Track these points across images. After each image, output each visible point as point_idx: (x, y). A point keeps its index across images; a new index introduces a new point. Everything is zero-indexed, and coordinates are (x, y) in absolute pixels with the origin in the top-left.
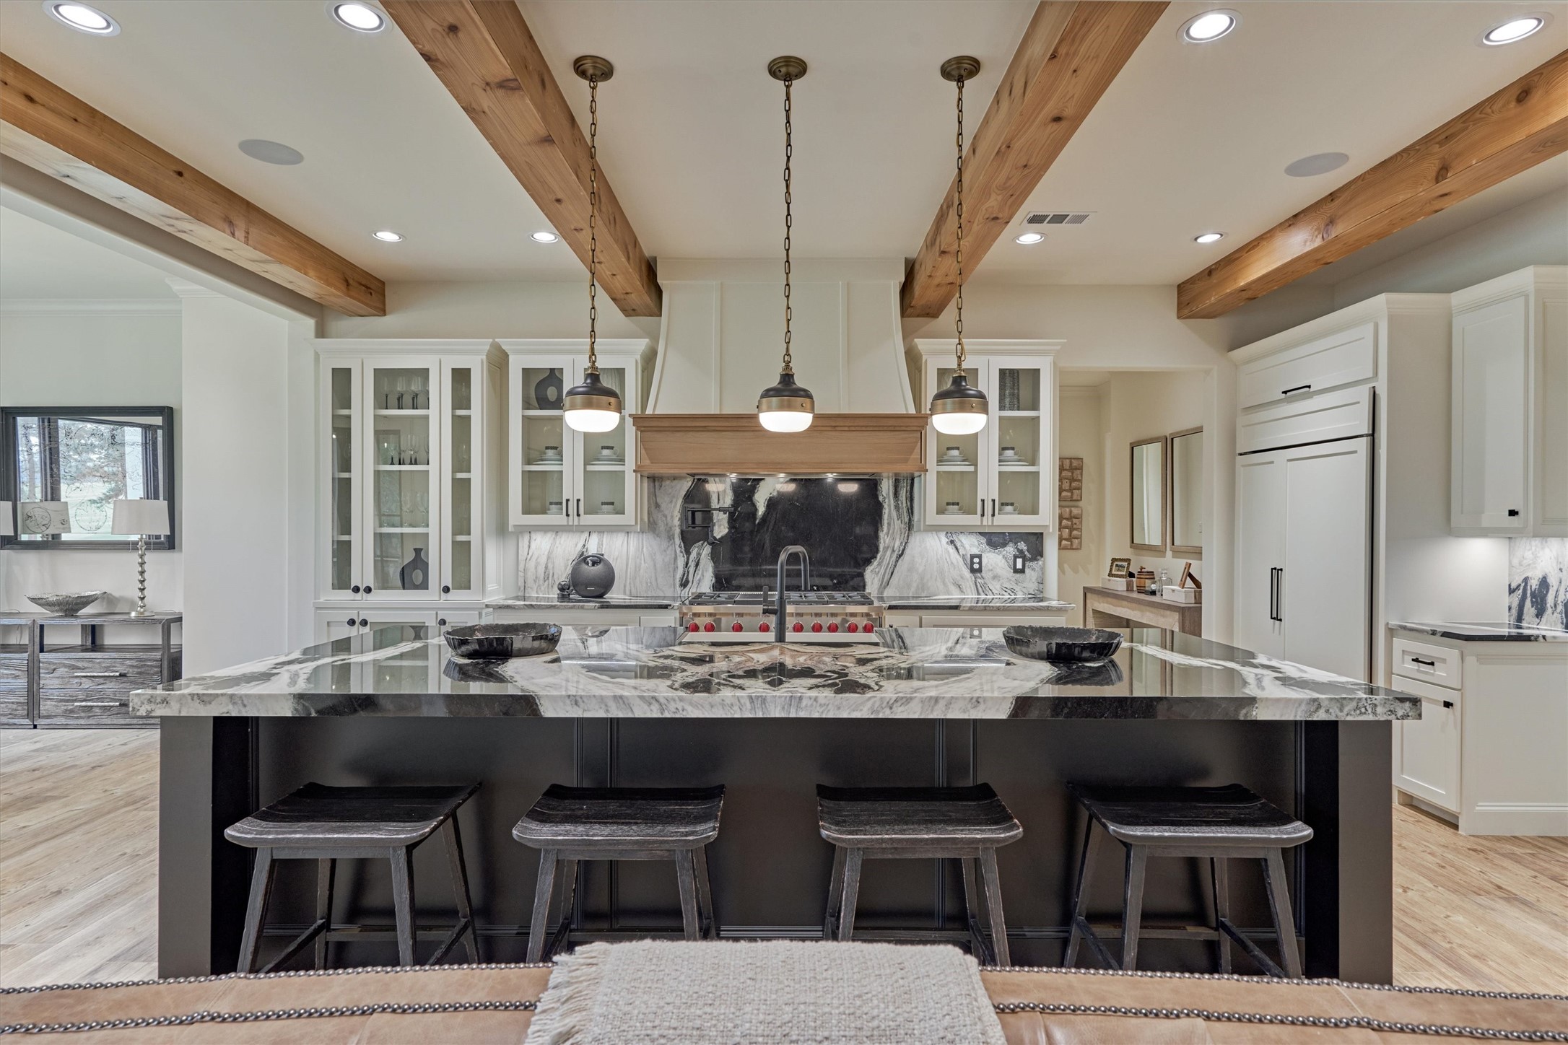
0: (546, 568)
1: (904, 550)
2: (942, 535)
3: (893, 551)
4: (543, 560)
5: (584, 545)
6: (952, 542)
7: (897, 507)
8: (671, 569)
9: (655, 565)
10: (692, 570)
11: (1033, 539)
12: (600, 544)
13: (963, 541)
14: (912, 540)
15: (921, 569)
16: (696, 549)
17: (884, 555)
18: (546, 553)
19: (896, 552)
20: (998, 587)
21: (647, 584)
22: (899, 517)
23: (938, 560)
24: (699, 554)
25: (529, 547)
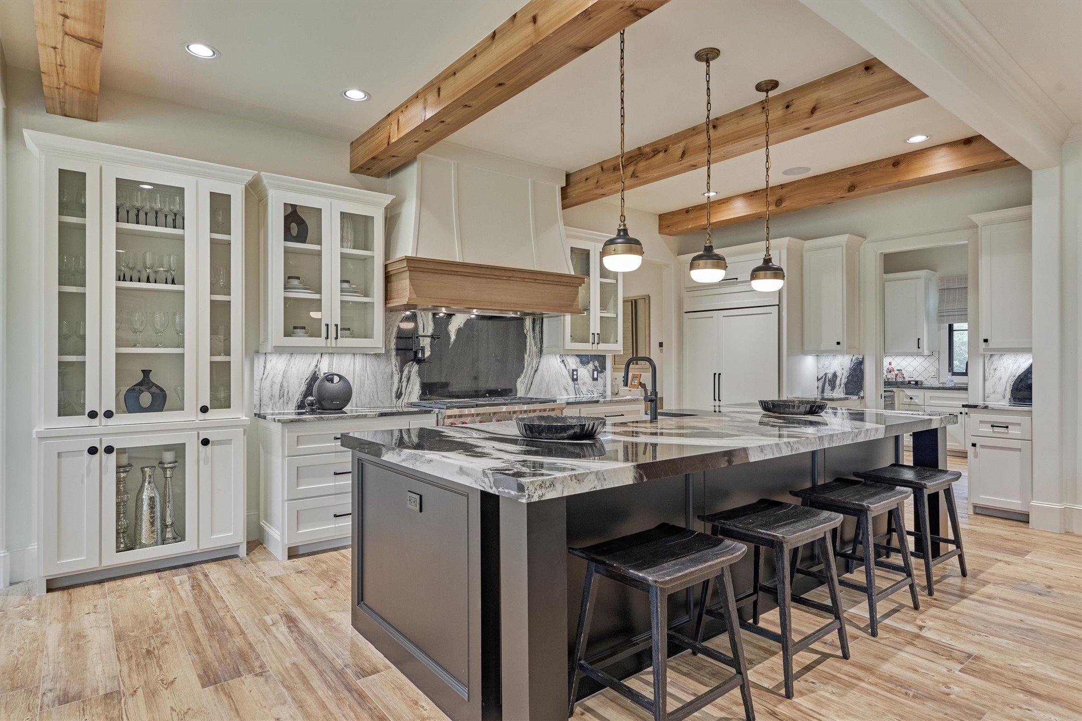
0: (281, 386)
1: (538, 367)
2: (558, 356)
3: (532, 367)
4: (278, 379)
5: (317, 366)
6: (563, 361)
7: (534, 338)
8: (389, 385)
9: (376, 382)
10: (404, 384)
11: (601, 359)
12: (331, 365)
13: (569, 360)
14: (542, 360)
15: (547, 380)
16: (408, 368)
17: (527, 371)
18: (281, 373)
19: (534, 369)
20: (585, 389)
21: (370, 397)
22: (536, 344)
23: (556, 373)
24: (410, 372)
25: (265, 367)
